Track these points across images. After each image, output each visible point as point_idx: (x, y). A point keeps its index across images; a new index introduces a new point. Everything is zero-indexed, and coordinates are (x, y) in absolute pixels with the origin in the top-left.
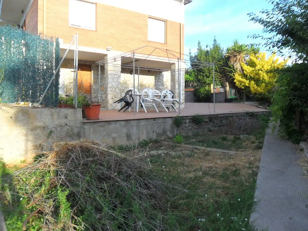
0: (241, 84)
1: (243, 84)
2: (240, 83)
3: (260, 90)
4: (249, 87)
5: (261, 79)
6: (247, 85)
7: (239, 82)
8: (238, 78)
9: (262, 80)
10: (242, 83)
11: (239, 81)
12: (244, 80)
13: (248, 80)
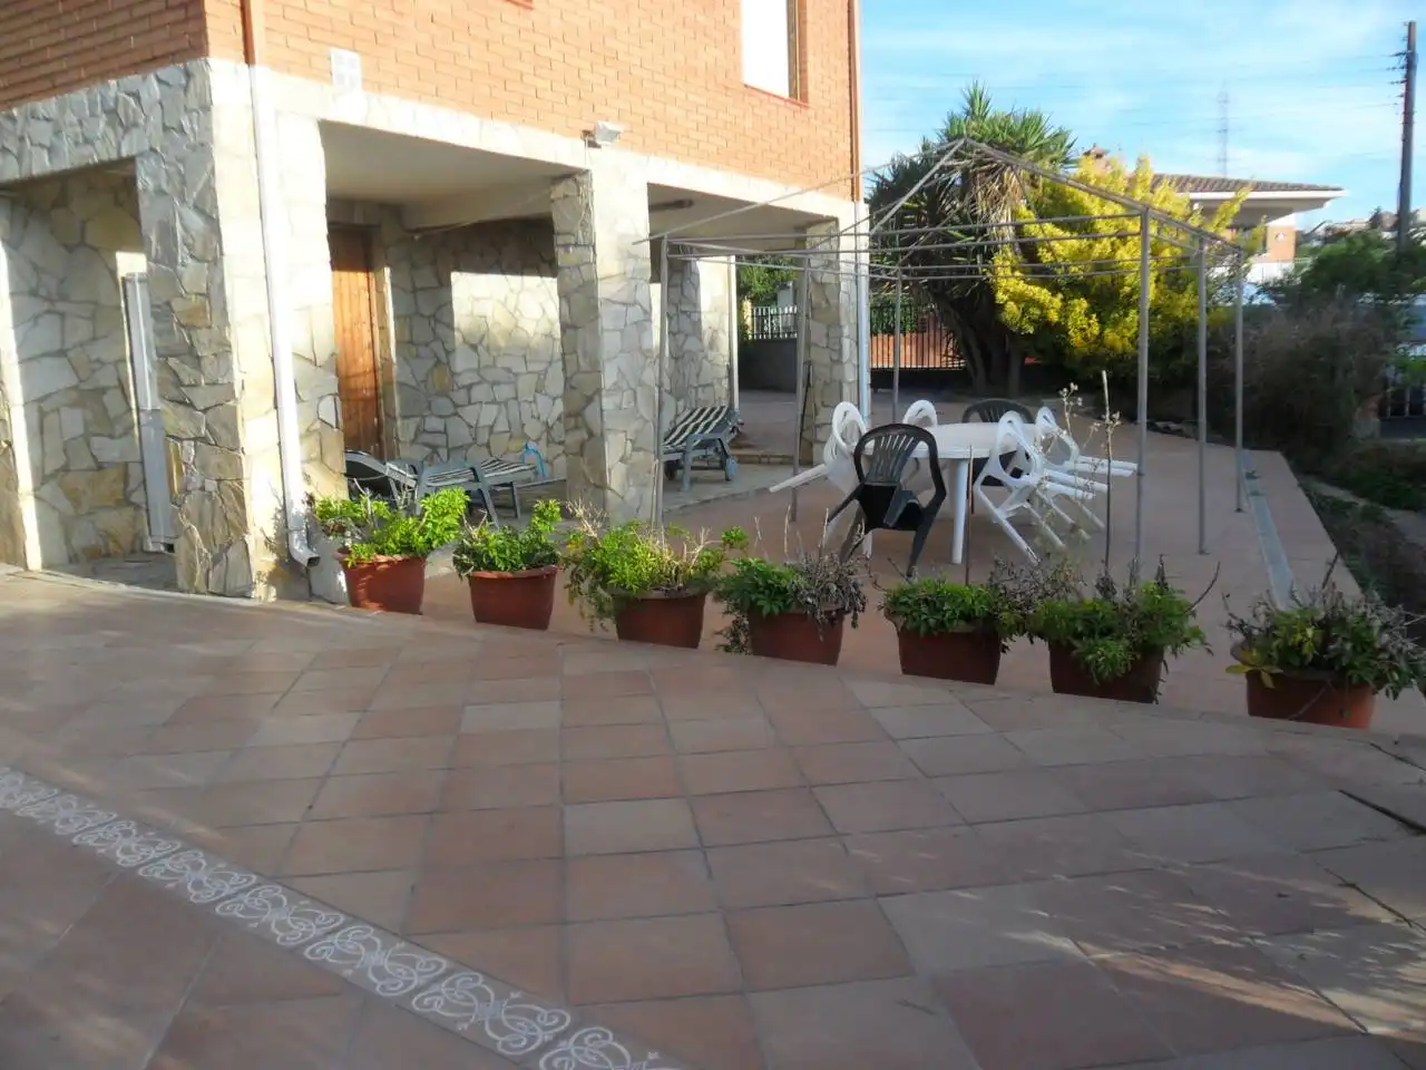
0: (1024, 312)
1: (1035, 312)
2: (1022, 305)
3: (1119, 345)
4: (1060, 329)
5: (1127, 289)
6: (1054, 316)
7: (1016, 302)
8: (1009, 282)
9: (1130, 295)
10: (1031, 310)
11: (1018, 298)
12: (1043, 294)
13: (1060, 296)
